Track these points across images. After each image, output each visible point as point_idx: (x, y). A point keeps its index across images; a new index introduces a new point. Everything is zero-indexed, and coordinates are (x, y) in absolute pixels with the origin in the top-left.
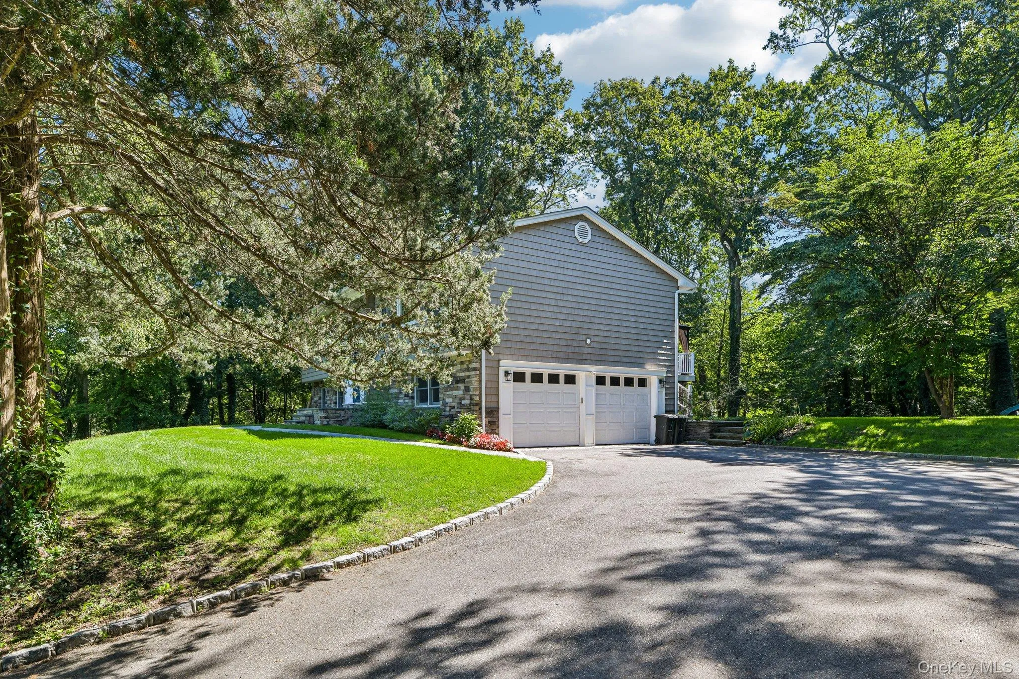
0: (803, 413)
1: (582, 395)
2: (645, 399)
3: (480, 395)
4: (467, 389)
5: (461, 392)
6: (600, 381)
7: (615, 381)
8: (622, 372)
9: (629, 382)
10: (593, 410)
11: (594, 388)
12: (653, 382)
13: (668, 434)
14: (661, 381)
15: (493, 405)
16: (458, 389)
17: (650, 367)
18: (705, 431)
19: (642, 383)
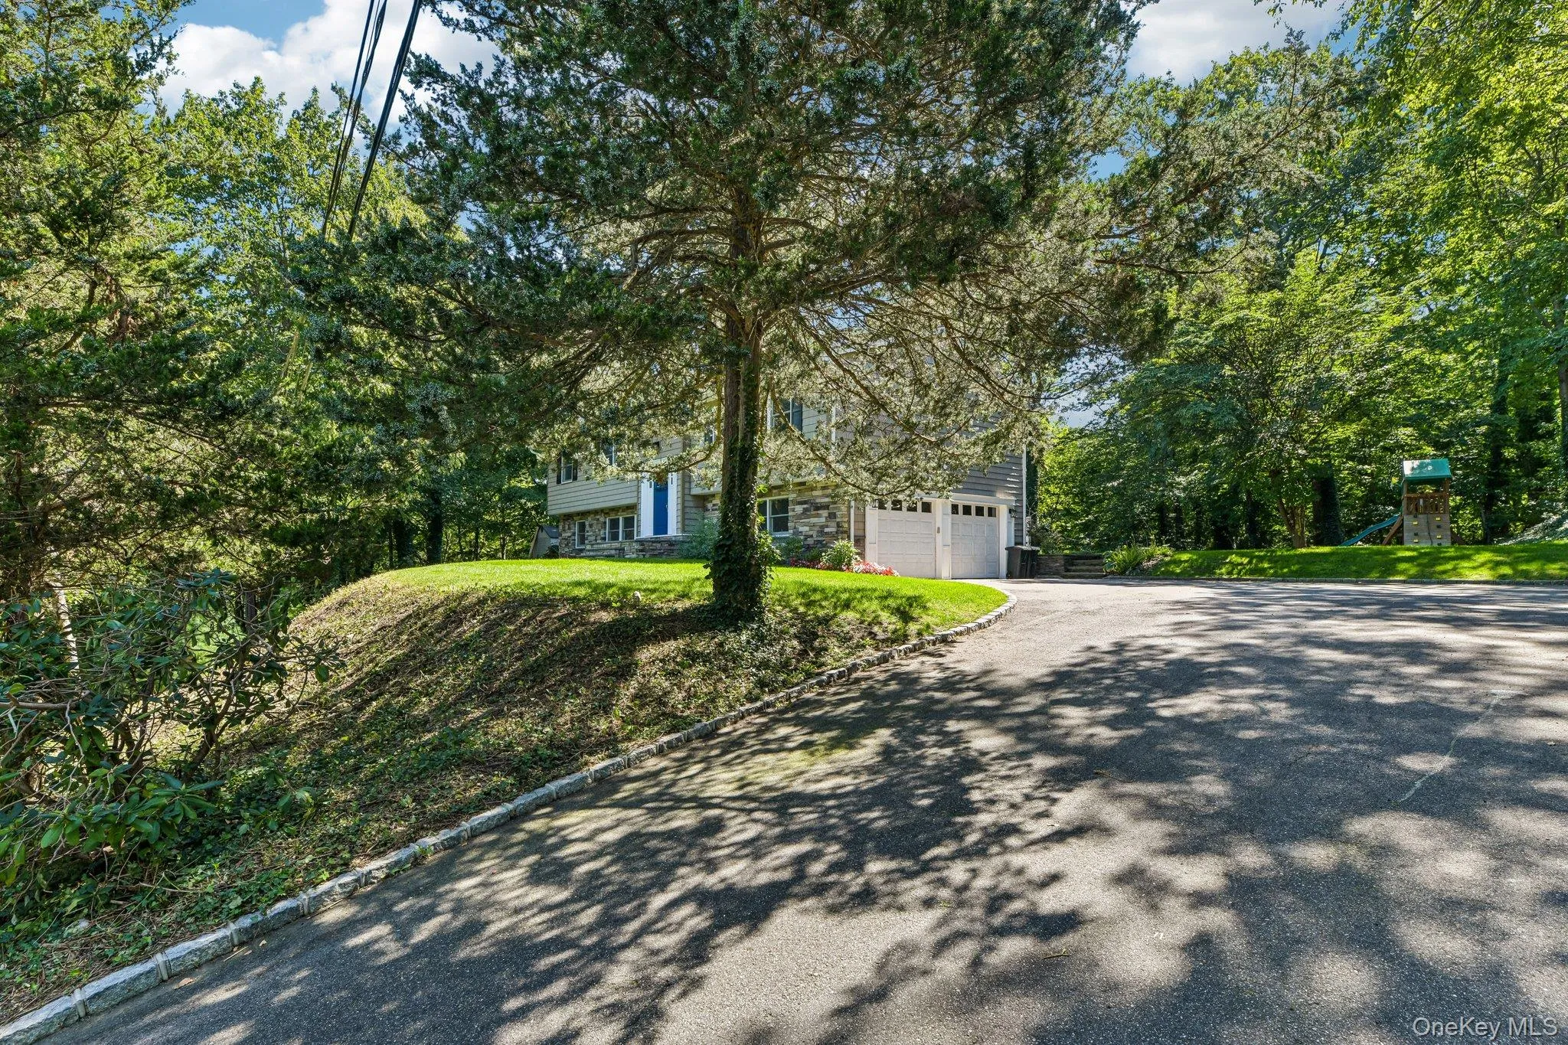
0: (1160, 543)
1: (939, 524)
2: (994, 530)
3: (849, 522)
4: (832, 516)
5: (823, 520)
6: (955, 509)
7: (967, 510)
8: (974, 500)
9: (980, 511)
10: (949, 542)
11: (950, 517)
12: (1003, 511)
13: (1022, 567)
14: (1010, 511)
15: (860, 533)
16: (818, 516)
17: (1000, 496)
18: (1058, 564)
19: (992, 512)
